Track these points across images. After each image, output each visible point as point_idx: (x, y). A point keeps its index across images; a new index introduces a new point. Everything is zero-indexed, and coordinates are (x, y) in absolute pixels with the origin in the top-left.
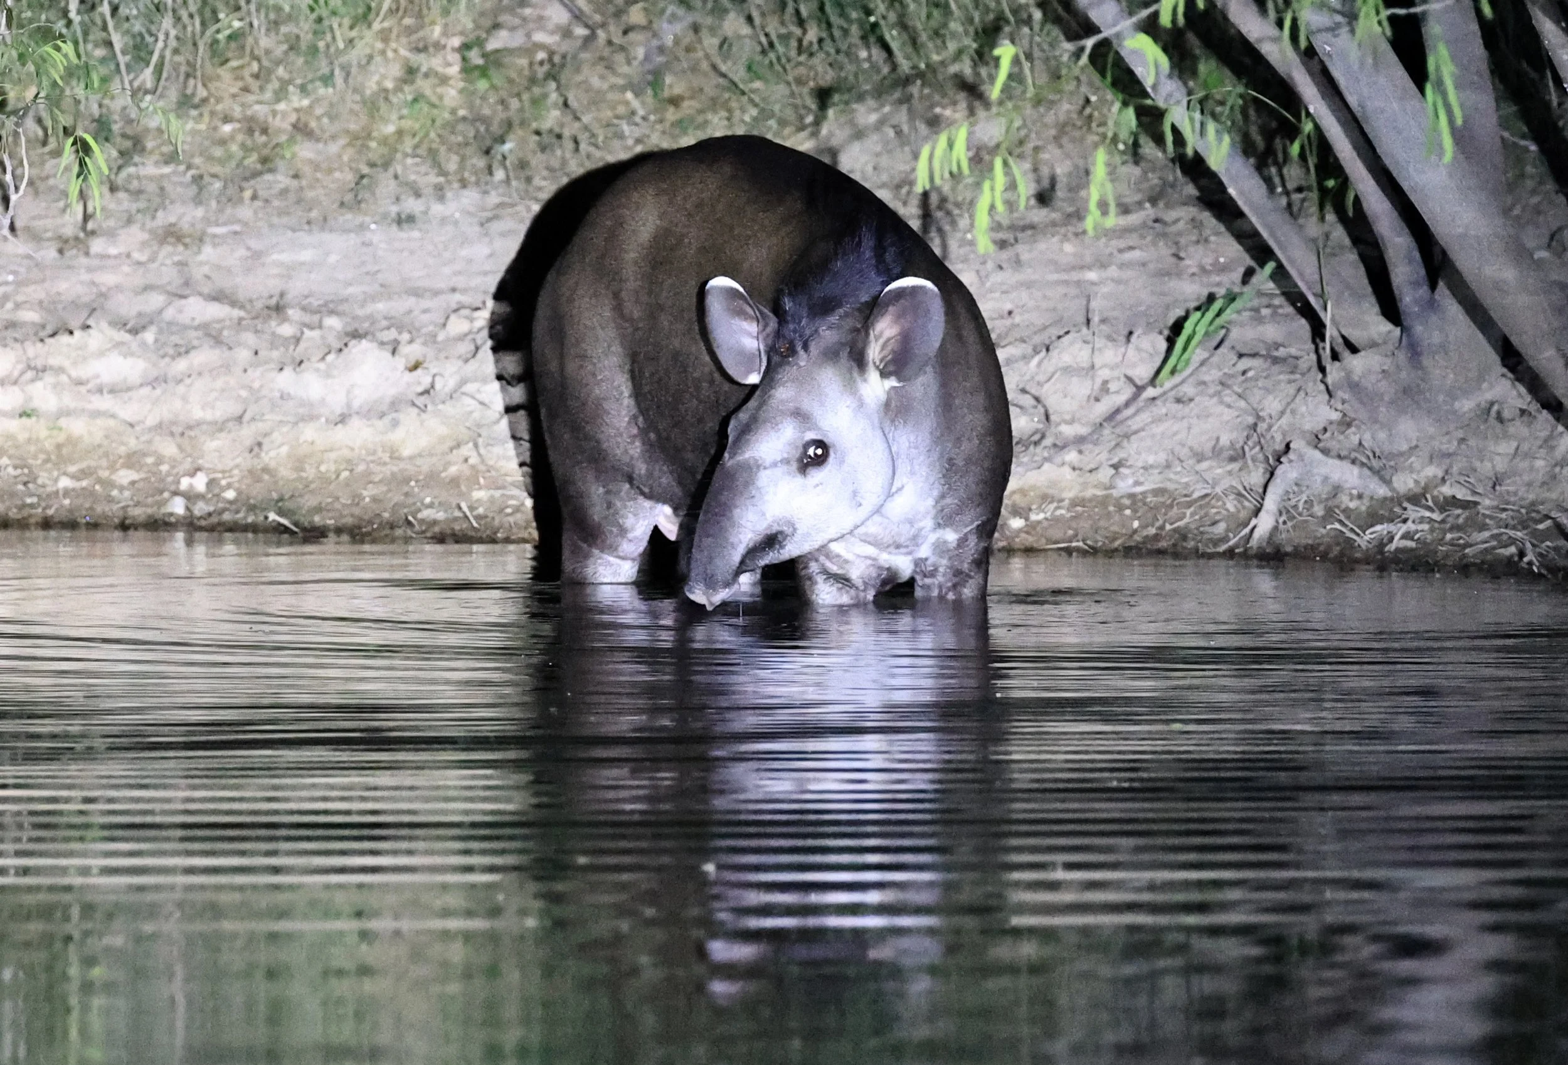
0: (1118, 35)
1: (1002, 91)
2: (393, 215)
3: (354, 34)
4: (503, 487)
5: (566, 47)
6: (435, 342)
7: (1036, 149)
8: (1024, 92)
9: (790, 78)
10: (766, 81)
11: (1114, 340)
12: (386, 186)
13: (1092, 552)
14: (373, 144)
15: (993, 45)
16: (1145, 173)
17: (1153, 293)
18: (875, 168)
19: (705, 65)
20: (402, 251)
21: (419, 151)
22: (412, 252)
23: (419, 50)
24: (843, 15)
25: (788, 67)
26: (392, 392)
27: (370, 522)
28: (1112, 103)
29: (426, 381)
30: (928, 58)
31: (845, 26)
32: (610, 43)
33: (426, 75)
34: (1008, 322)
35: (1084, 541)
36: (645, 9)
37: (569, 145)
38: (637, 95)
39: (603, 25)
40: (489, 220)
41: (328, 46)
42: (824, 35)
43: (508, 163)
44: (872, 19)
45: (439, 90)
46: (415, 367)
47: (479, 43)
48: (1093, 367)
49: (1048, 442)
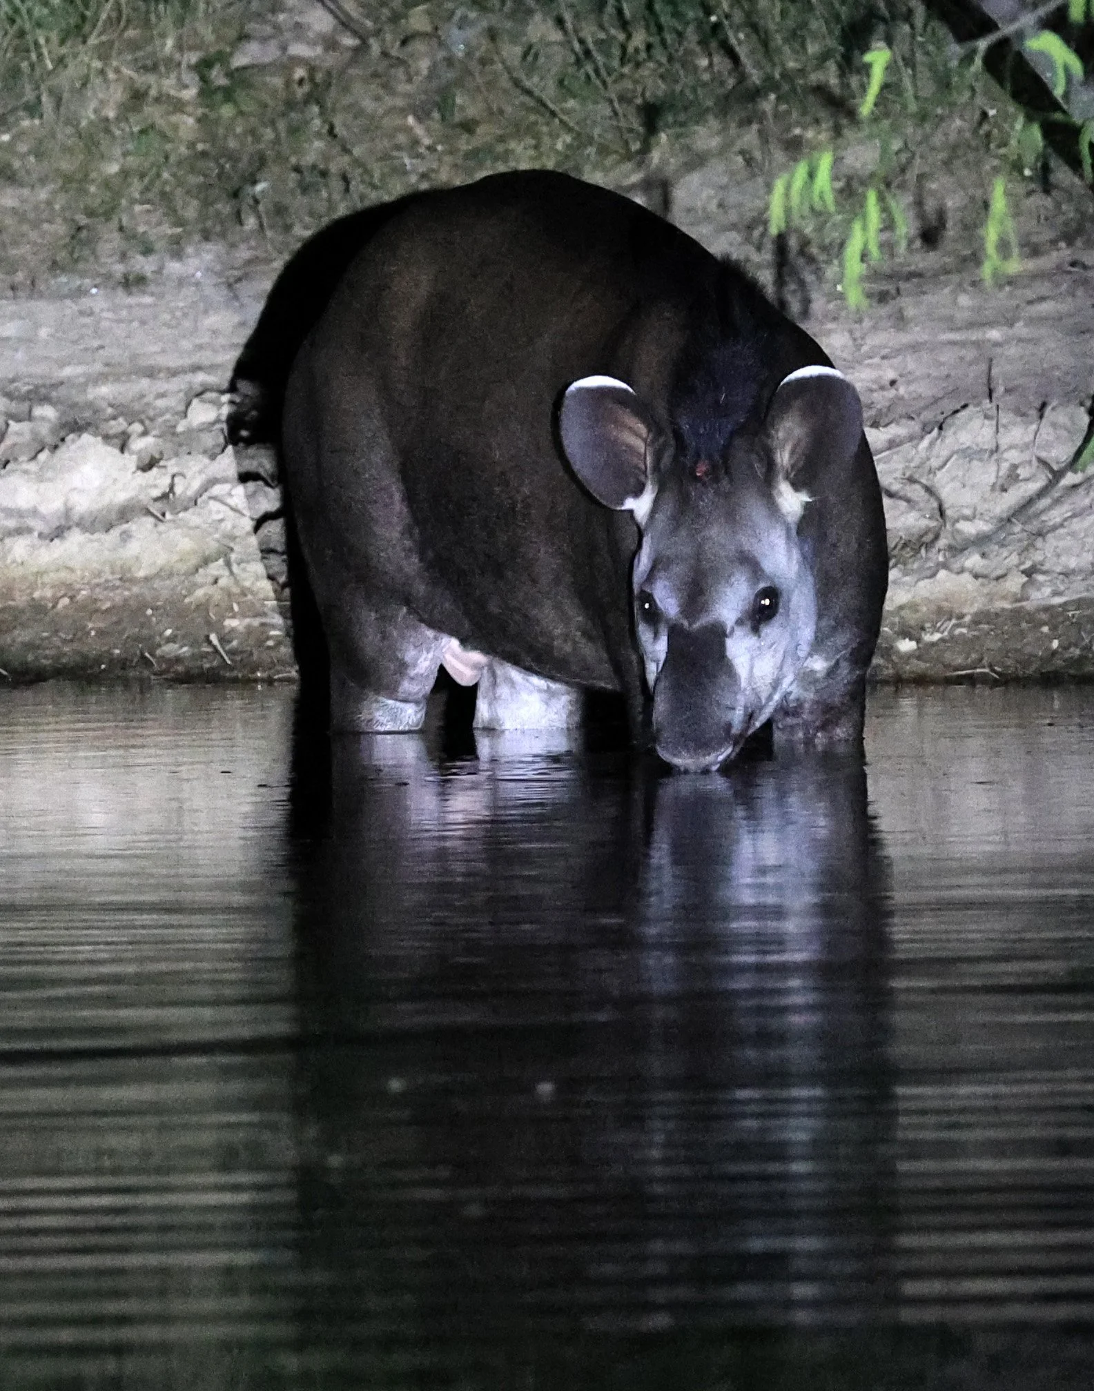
0: (1020, 35)
1: (876, 105)
2: (119, 276)
3: (63, 50)
4: (264, 614)
5: (331, 60)
6: (174, 434)
7: (921, 177)
8: (904, 107)
9: (613, 96)
10: (584, 100)
11: (1023, 415)
12: (110, 241)
13: (1004, 681)
14: (93, 189)
15: (865, 48)
16: (1058, 205)
17: (1073, 354)
18: (721, 205)
19: (504, 82)
20: (131, 321)
21: (150, 195)
22: (143, 322)
23: (146, 69)
24: (677, 14)
25: (609, 80)
26: (122, 497)
27: (98, 661)
28: (1015, 119)
29: (164, 483)
30: (783, 65)
31: (680, 28)
32: (385, 54)
33: (157, 100)
34: (891, 393)
35: (991, 666)
36: (428, 13)
37: (336, 185)
38: (419, 119)
39: (378, 33)
40: (239, 280)
41: (32, 66)
42: (654, 40)
43: (261, 207)
44: (713, 19)
45: (174, 118)
46: (148, 465)
47: (221, 58)
48: (997, 447)
49: (942, 543)
